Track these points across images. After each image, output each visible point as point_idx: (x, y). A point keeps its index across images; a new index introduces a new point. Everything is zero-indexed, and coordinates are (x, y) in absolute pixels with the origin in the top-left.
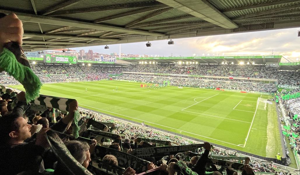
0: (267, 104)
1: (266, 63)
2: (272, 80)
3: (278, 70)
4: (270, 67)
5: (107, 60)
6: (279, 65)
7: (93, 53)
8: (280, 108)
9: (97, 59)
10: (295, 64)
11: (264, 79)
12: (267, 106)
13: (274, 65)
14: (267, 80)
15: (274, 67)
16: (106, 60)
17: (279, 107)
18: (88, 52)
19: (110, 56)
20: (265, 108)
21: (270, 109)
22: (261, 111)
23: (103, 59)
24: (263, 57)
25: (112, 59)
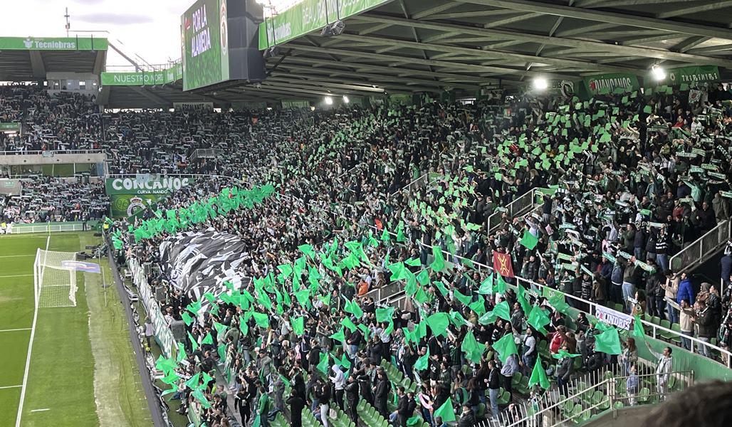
0: (80, 274)
1: (48, 76)
2: (84, 158)
3: (101, 108)
4: (65, 97)
6: (104, 83)
8: (134, 286)
10: (160, 80)
11: (49, 158)
12: (80, 284)
13: (81, 83)
14: (60, 162)
15: (81, 92)
17: (130, 279)
20: (72, 297)
21: (94, 300)
22: (58, 312)
24: (28, 46)
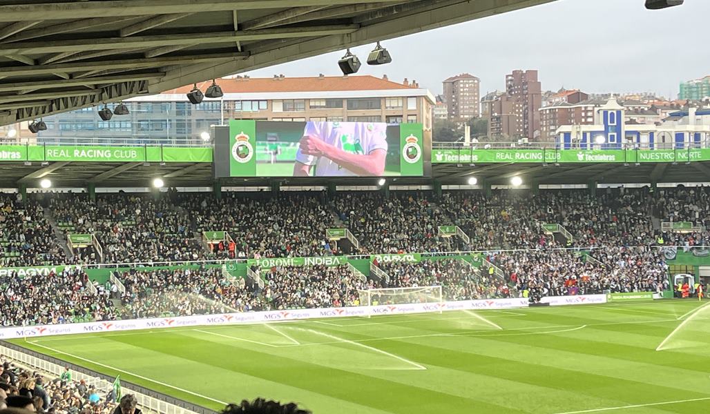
5: (652, 134)
7: (544, 90)
9: (573, 137)
16: (645, 139)
18: (504, 89)
19: (672, 107)
23: (618, 129)
25: (691, 128)
